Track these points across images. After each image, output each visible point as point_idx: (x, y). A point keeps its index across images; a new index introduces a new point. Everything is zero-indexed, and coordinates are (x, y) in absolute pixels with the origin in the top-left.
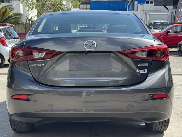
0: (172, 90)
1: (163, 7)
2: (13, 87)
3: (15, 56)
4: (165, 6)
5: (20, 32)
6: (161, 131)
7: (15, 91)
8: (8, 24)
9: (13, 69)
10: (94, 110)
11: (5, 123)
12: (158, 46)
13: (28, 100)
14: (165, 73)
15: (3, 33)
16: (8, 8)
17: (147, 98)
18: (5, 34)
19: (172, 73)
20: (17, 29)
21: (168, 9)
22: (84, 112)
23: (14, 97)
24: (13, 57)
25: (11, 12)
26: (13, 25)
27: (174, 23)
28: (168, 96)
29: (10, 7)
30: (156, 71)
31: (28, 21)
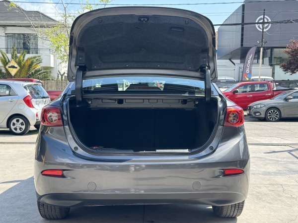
0: (248, 164)
1: (228, 61)
2: (44, 160)
3: (46, 119)
4: (230, 60)
5: (50, 90)
6: (234, 216)
7: (46, 165)
8: (35, 80)
9: (43, 137)
10: (145, 190)
11: (31, 206)
12: (231, 107)
13: (63, 176)
14: (239, 142)
15: (28, 91)
16: (35, 60)
17: (217, 174)
18: (31, 93)
19: (248, 143)
20: (46, 86)
21: (234, 64)
22: (133, 192)
23: (45, 173)
24: (44, 121)
25: (39, 65)
26: (41, 81)
27: (242, 81)
28: (243, 172)
29: (37, 58)
30: (228, 140)
31: (60, 76)
